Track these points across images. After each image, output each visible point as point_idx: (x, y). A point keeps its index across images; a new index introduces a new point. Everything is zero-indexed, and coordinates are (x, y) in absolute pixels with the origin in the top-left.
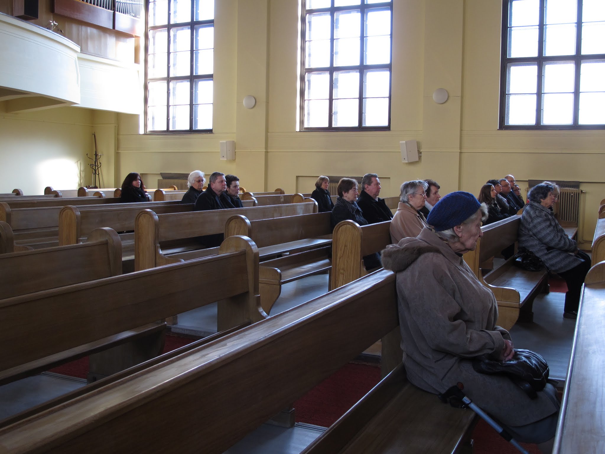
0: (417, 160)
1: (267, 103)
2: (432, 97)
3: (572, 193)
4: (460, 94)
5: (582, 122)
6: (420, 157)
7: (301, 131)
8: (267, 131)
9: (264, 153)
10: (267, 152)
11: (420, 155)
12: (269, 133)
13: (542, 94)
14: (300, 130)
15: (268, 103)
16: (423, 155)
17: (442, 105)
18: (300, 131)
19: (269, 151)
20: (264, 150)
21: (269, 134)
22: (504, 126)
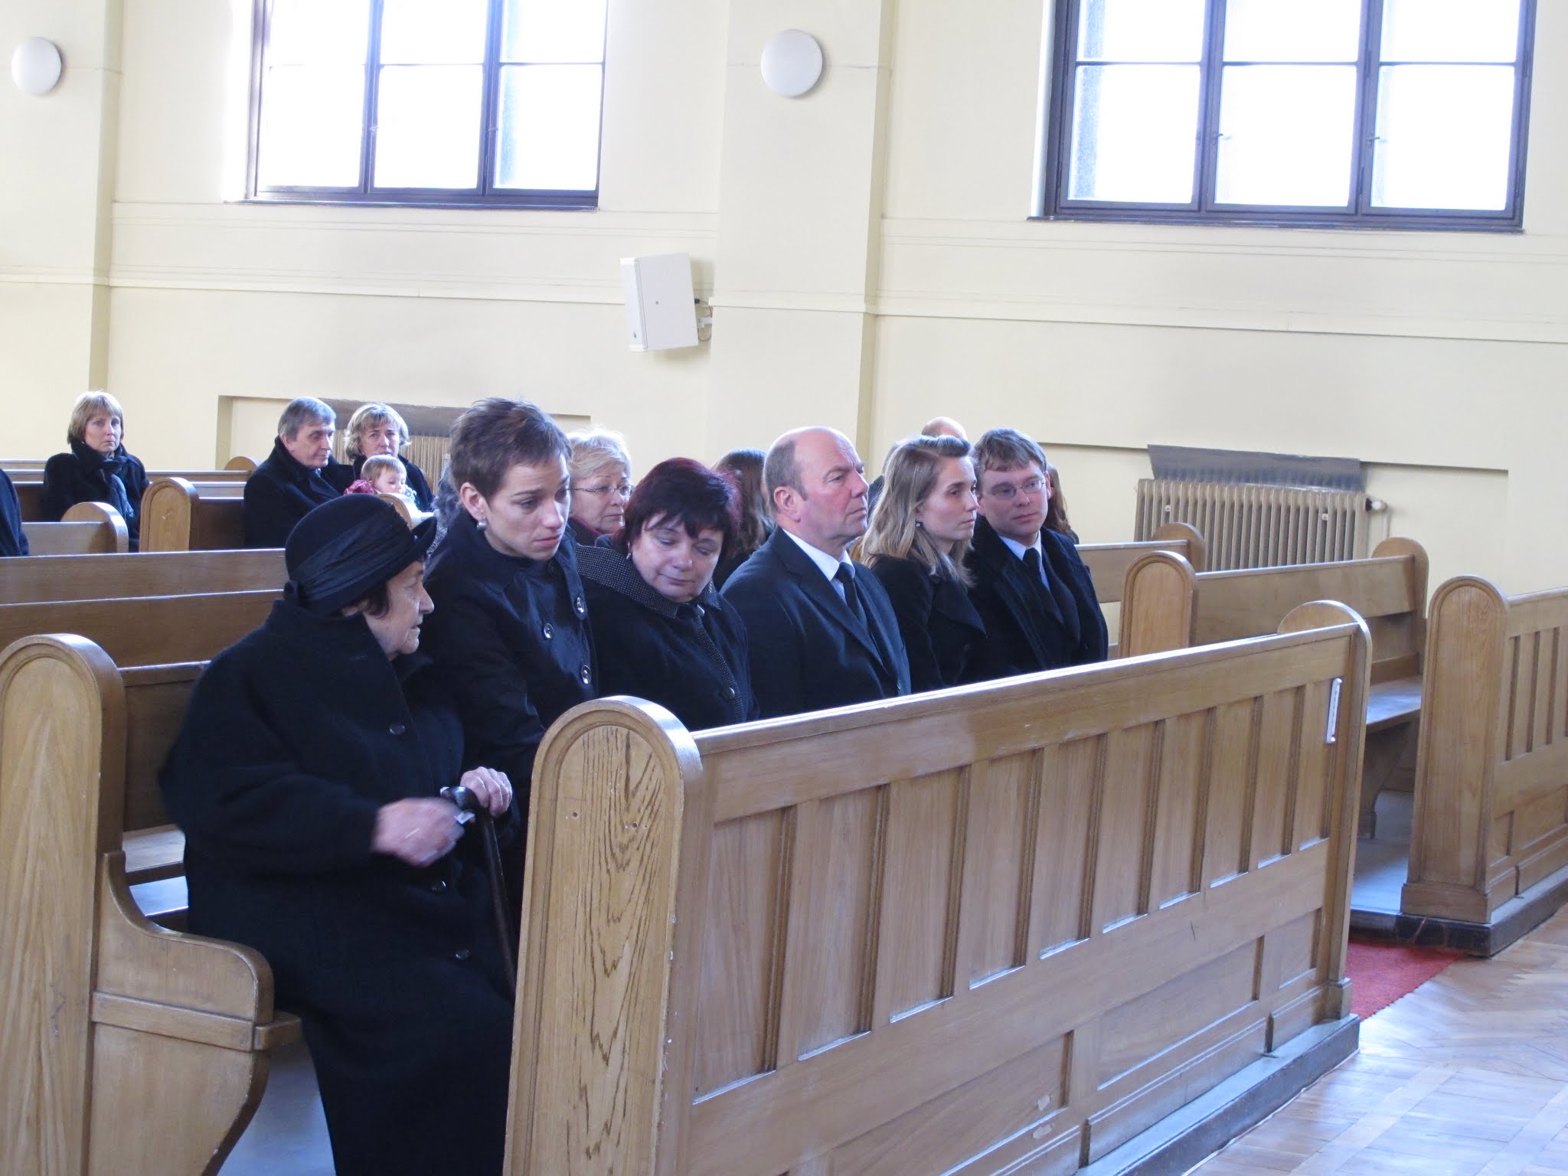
0: (695, 342)
1: (114, 71)
2: (759, 65)
3: (1326, 512)
4: (873, 58)
5: (1385, 196)
6: (704, 335)
7: (252, 198)
8: (109, 197)
9: (89, 291)
10: (104, 292)
11: (705, 321)
12: (116, 205)
13: (1227, 69)
14: (246, 196)
15: (119, 73)
16: (715, 321)
17: (800, 103)
18: (246, 202)
19: (114, 282)
20: (91, 280)
21: (119, 210)
22: (1063, 204)
